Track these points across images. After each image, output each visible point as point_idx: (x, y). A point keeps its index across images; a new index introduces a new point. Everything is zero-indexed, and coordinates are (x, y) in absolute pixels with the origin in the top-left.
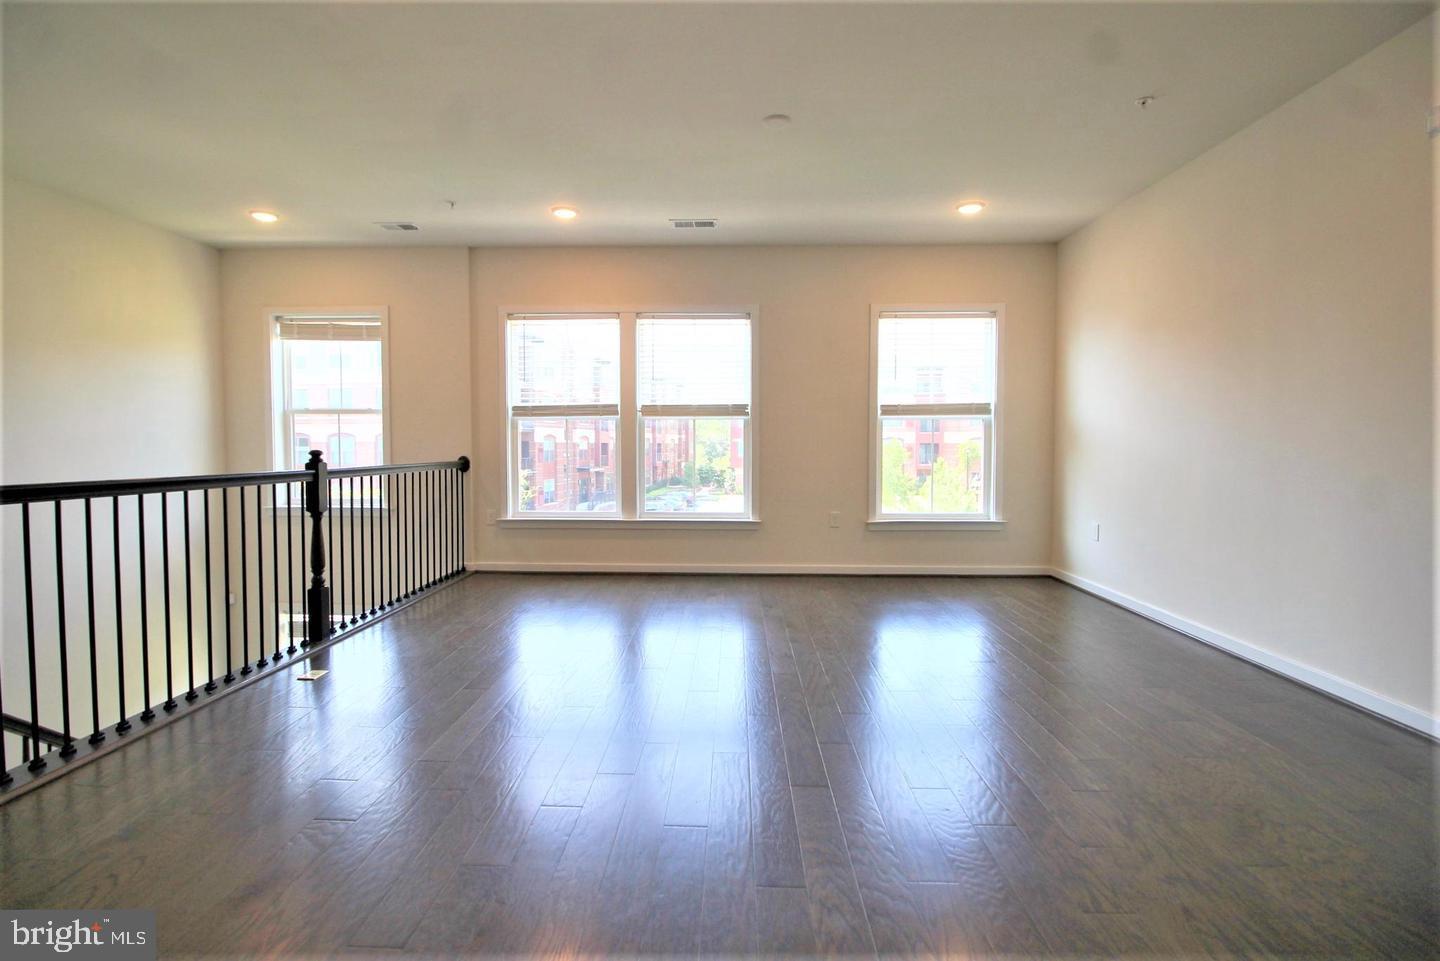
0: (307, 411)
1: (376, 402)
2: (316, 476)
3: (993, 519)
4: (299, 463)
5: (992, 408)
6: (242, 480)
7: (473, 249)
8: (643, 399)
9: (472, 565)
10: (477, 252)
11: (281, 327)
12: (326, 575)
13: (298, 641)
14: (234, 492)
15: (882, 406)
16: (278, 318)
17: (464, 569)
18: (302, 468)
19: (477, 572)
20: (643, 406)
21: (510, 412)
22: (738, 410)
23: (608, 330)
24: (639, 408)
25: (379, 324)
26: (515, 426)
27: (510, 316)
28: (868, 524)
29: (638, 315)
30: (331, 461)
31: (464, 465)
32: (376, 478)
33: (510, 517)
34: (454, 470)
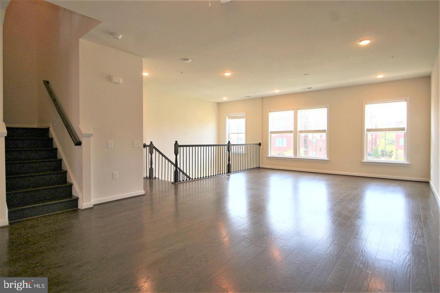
0: (232, 133)
1: (244, 131)
2: (229, 145)
3: (406, 163)
4: (227, 143)
5: (406, 129)
6: (221, 145)
7: (262, 98)
8: (299, 129)
9: (261, 166)
10: (263, 98)
11: (228, 117)
12: (230, 162)
13: (226, 172)
14: (219, 147)
15: (367, 129)
16: (228, 115)
17: (259, 167)
18: (227, 144)
19: (262, 168)
20: (299, 131)
21: (270, 133)
22: (324, 131)
23: (291, 113)
24: (298, 131)
25: (244, 115)
26: (271, 136)
27: (270, 111)
28: (362, 162)
29: (298, 109)
30: (232, 143)
31: (260, 144)
32: (243, 146)
33: (269, 156)
34: (257, 145)
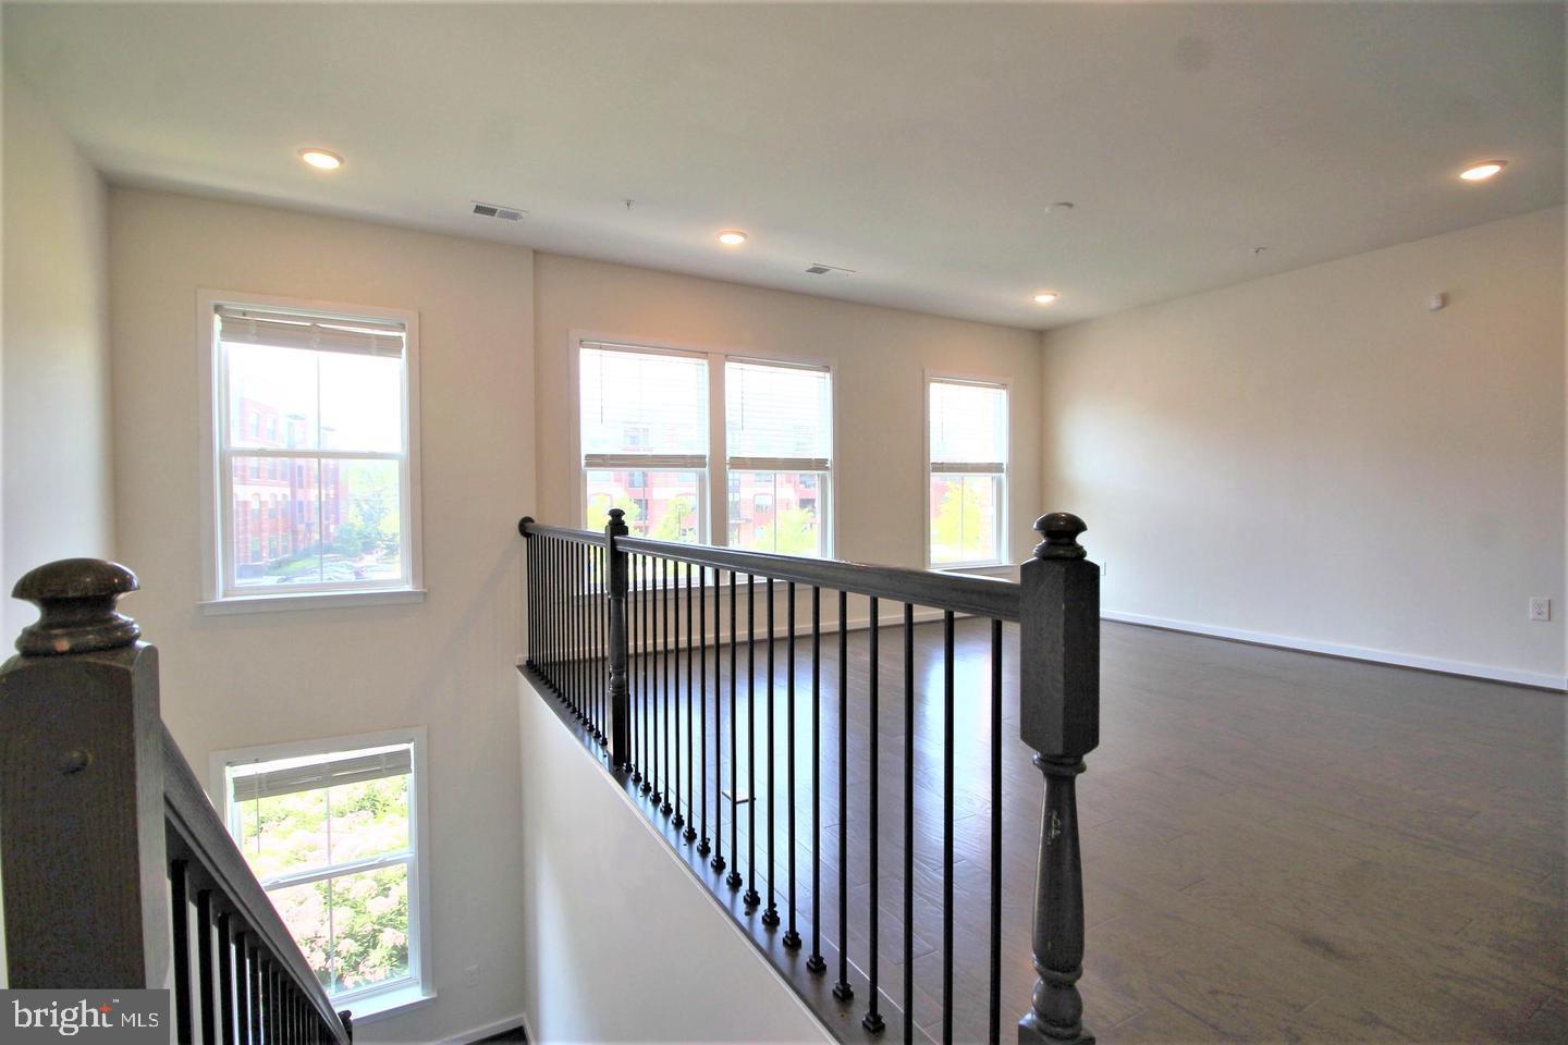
5: (1005, 467)
7: (536, 252)
11: (223, 321)
15: (932, 464)
16: (218, 309)
20: (731, 458)
21: (584, 461)
23: (696, 372)
24: (728, 460)
25: (400, 335)
26: (585, 479)
27: (584, 344)
29: (728, 357)
